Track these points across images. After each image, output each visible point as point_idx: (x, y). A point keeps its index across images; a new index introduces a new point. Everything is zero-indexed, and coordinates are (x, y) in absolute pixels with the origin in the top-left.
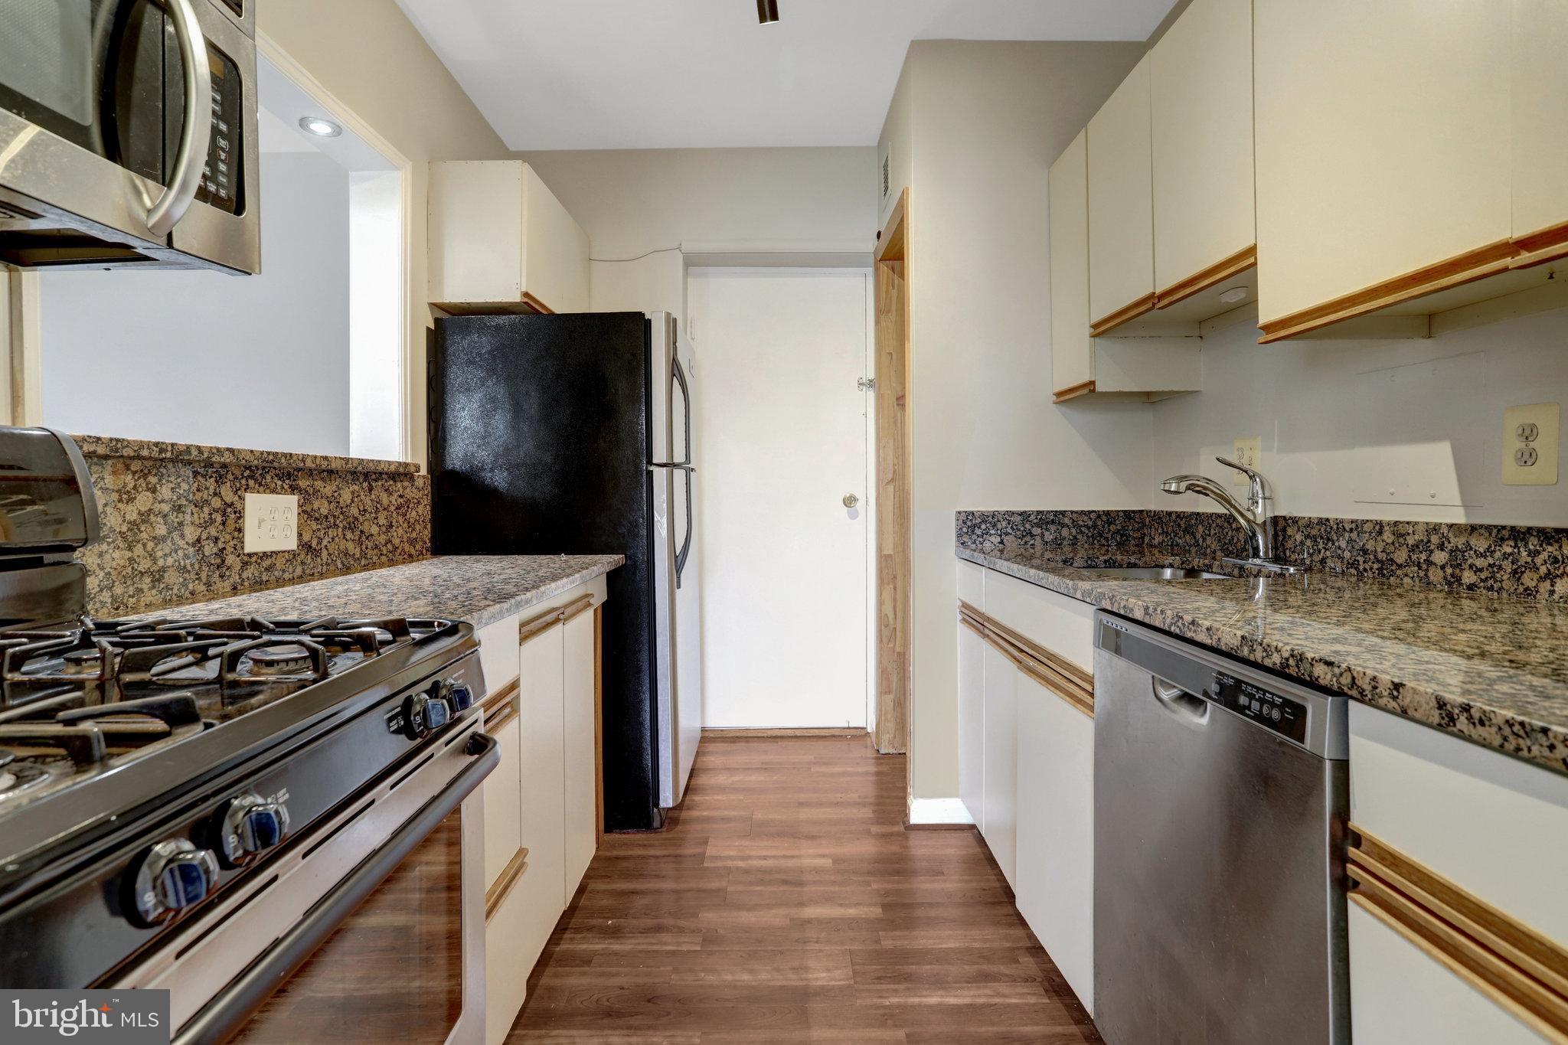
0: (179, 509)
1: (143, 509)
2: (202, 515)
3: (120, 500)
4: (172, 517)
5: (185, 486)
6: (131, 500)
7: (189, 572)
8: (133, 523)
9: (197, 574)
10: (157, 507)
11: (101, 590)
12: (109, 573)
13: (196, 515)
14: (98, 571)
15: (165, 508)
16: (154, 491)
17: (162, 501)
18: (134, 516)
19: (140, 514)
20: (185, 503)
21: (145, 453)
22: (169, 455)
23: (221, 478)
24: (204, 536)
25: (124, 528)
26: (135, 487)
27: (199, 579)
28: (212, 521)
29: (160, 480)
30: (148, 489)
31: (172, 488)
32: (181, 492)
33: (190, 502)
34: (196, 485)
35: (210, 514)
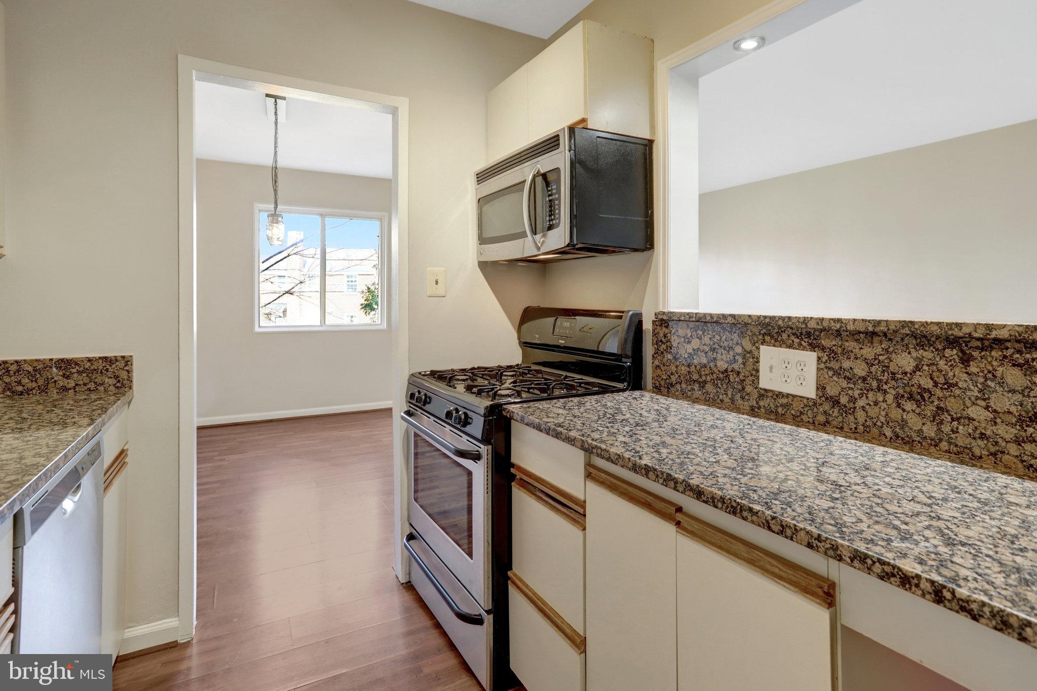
0: (713, 350)
1: (695, 348)
2: (728, 356)
3: (685, 342)
4: (710, 354)
5: (718, 337)
6: (689, 342)
7: (720, 388)
8: (690, 354)
9: (724, 391)
10: (702, 348)
11: (677, 383)
12: (679, 376)
13: (724, 356)
14: (676, 374)
15: (707, 349)
16: (700, 339)
17: (705, 345)
18: (691, 351)
19: (694, 350)
20: (717, 347)
21: (682, 318)
22: (694, 319)
23: (742, 333)
24: (730, 369)
25: (686, 356)
26: (691, 336)
27: (726, 394)
28: (735, 361)
29: (703, 333)
30: (698, 338)
31: (710, 338)
32: (715, 340)
33: (721, 347)
34: (725, 337)
35: (734, 356)
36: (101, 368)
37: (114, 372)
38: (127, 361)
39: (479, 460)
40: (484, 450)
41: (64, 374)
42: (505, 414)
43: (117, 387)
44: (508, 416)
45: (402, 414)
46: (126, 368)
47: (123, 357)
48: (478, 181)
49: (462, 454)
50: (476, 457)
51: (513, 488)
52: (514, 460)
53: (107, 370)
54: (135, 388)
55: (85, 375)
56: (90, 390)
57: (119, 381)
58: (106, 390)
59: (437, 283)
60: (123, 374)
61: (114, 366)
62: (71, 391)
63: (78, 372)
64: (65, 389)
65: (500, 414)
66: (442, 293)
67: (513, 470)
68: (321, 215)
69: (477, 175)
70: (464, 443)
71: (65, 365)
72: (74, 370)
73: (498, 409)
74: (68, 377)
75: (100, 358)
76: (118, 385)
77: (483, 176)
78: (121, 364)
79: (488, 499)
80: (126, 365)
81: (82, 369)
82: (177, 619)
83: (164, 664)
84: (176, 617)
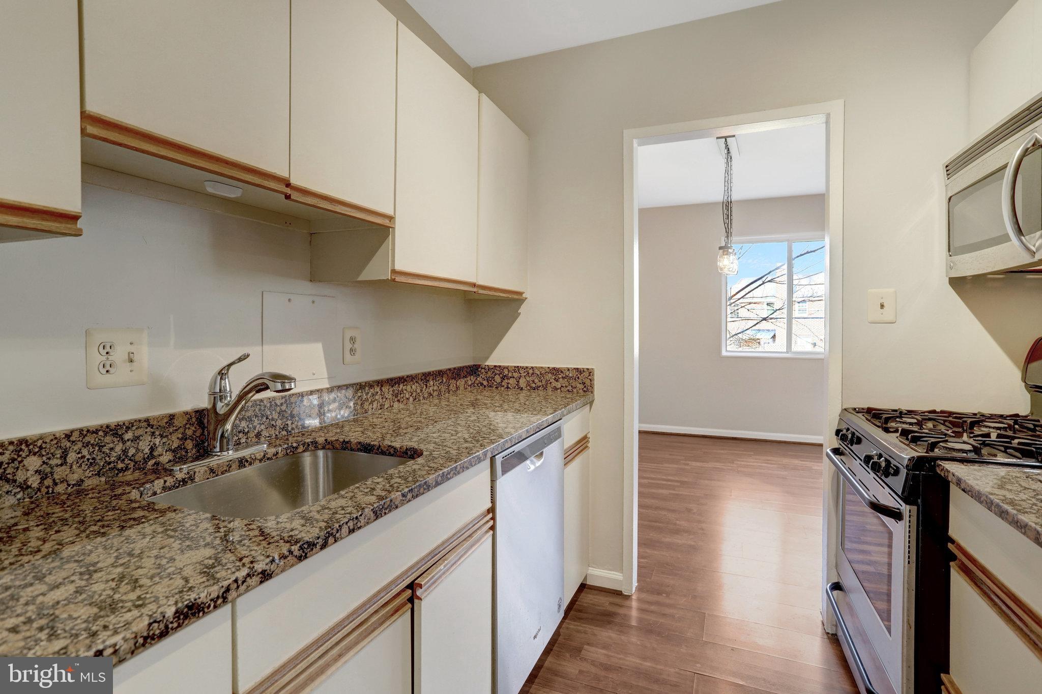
36: (575, 376)
37: (582, 380)
38: (590, 372)
39: (899, 521)
40: (905, 508)
41: (555, 378)
42: (939, 472)
43: (584, 391)
44: (943, 475)
45: (828, 450)
46: (589, 377)
47: (588, 369)
48: (948, 175)
49: (877, 507)
50: (896, 515)
51: (952, 570)
52: (953, 532)
53: (578, 378)
54: (595, 393)
55: (566, 380)
56: (569, 391)
57: (585, 387)
58: (578, 393)
59: (882, 306)
60: (588, 382)
61: (582, 375)
62: (559, 390)
63: (563, 378)
64: (556, 389)
65: (933, 468)
66: (891, 318)
67: (950, 545)
68: (788, 240)
69: (947, 166)
70: (887, 499)
71: (555, 371)
72: (560, 376)
73: (930, 464)
74: (557, 381)
75: (574, 368)
76: (585, 389)
77: (951, 169)
78: (586, 374)
79: (909, 571)
80: (590, 375)
81: (564, 376)
82: (622, 575)
83: (611, 603)
84: (621, 573)
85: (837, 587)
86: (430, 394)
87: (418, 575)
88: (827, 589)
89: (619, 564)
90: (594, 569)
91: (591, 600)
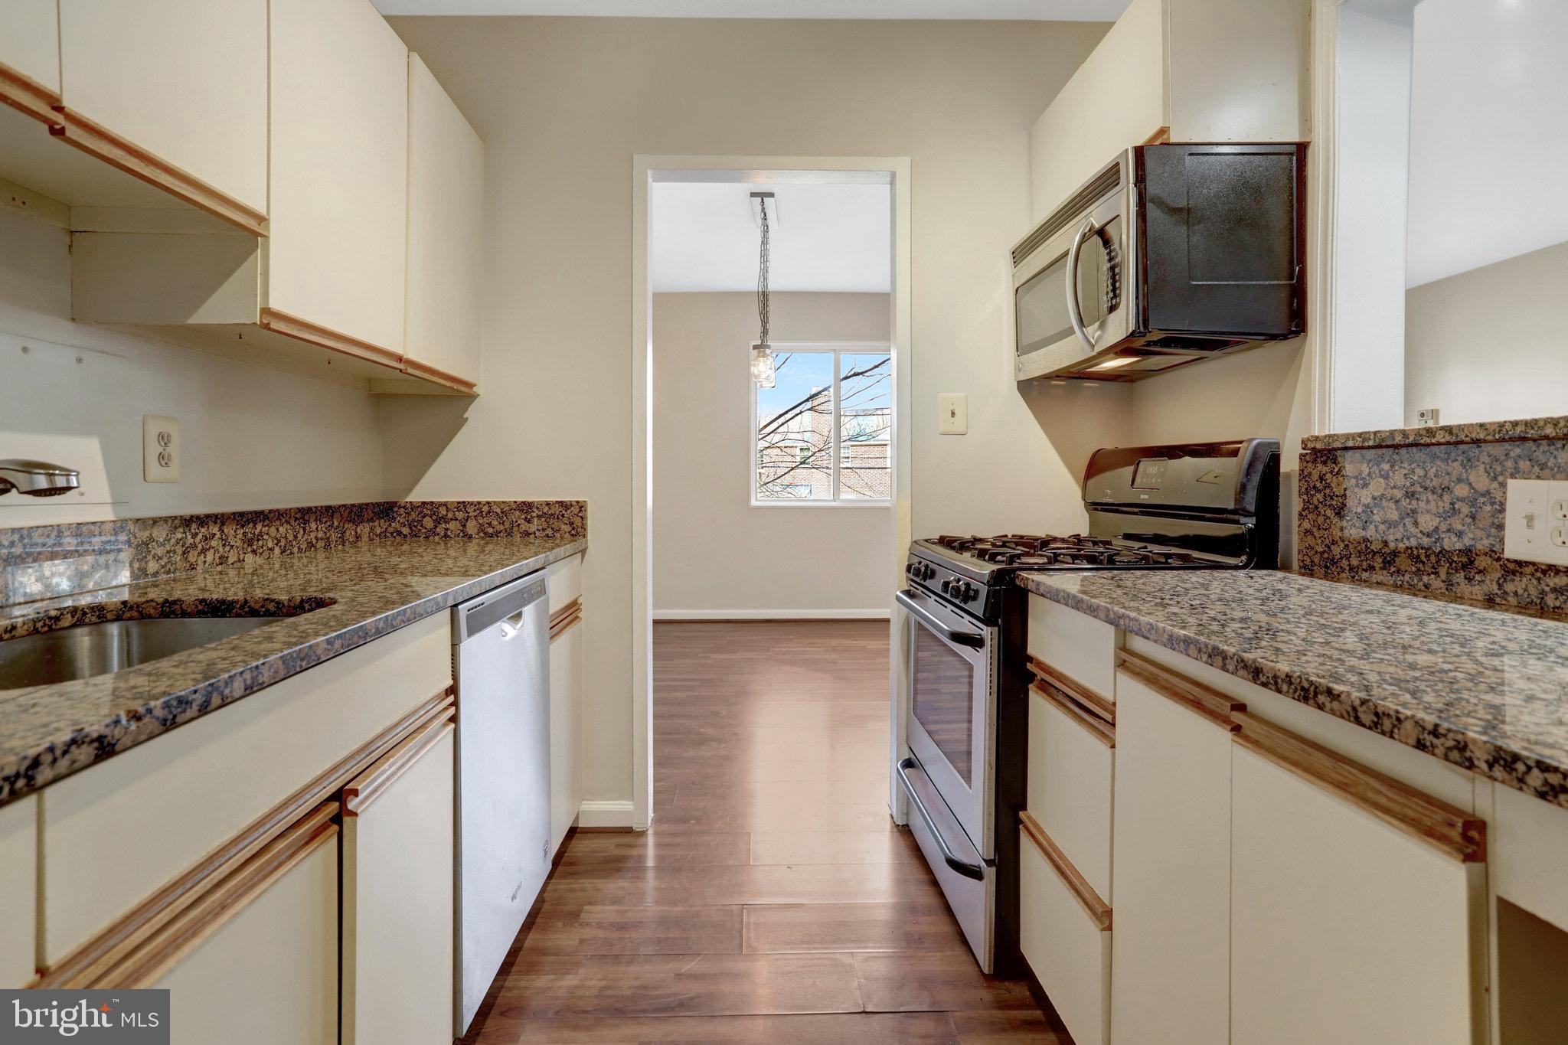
0: (1410, 495)
1: (1376, 494)
2: (1441, 504)
3: (1357, 486)
4: (1405, 502)
5: (1420, 472)
6: (1365, 485)
7: (1423, 563)
8: (1367, 506)
9: (1433, 567)
10: (1389, 493)
11: (1342, 558)
12: (1347, 546)
13: (1433, 504)
14: (1340, 543)
15: (1398, 494)
16: (1386, 477)
17: (1395, 487)
18: (1369, 500)
19: (1374, 498)
20: (1419, 489)
21: (1350, 444)
22: (1371, 443)
23: (1469, 460)
24: (1443, 527)
25: (1359, 510)
26: (1369, 474)
27: (1436, 573)
28: (1454, 511)
29: (1392, 466)
30: (1381, 476)
31: (1405, 475)
32: (1415, 478)
33: (1426, 489)
34: (1434, 470)
35: (1452, 504)
36: (557, 512)
37: (569, 518)
38: (582, 506)
39: (981, 648)
40: (986, 632)
41: (526, 518)
42: (1018, 583)
43: (572, 535)
44: (1022, 586)
45: (898, 593)
46: (580, 514)
47: (578, 502)
48: (1014, 263)
49: (959, 638)
50: (976, 642)
51: (1030, 692)
52: (1031, 650)
53: (563, 516)
54: (589, 537)
55: (543, 519)
56: (548, 537)
57: (573, 529)
58: (562, 538)
59: (953, 414)
60: (578, 521)
61: (569, 511)
62: (532, 536)
63: (538, 516)
64: (527, 534)
65: (1013, 580)
66: (961, 429)
67: (1029, 666)
68: (834, 351)
69: (1013, 253)
70: (966, 625)
71: (526, 507)
72: (534, 514)
73: (1009, 576)
74: (529, 521)
75: (557, 502)
76: (573, 532)
77: (1020, 254)
78: (575, 510)
79: (991, 702)
80: (580, 511)
81: (541, 513)
82: (632, 803)
83: (617, 846)
84: (631, 801)
85: (908, 764)
86: (311, 545)
87: (348, 779)
88: (898, 768)
89: (628, 789)
90: (589, 802)
91: (588, 847)
